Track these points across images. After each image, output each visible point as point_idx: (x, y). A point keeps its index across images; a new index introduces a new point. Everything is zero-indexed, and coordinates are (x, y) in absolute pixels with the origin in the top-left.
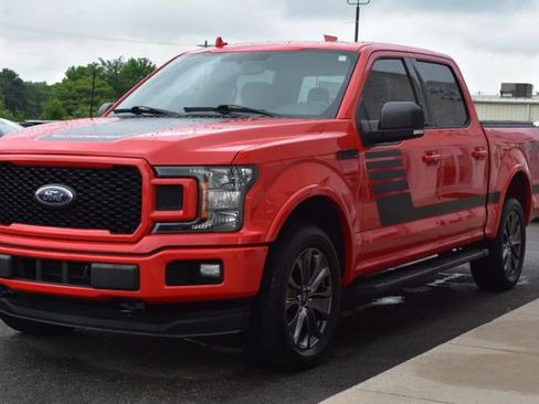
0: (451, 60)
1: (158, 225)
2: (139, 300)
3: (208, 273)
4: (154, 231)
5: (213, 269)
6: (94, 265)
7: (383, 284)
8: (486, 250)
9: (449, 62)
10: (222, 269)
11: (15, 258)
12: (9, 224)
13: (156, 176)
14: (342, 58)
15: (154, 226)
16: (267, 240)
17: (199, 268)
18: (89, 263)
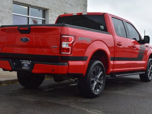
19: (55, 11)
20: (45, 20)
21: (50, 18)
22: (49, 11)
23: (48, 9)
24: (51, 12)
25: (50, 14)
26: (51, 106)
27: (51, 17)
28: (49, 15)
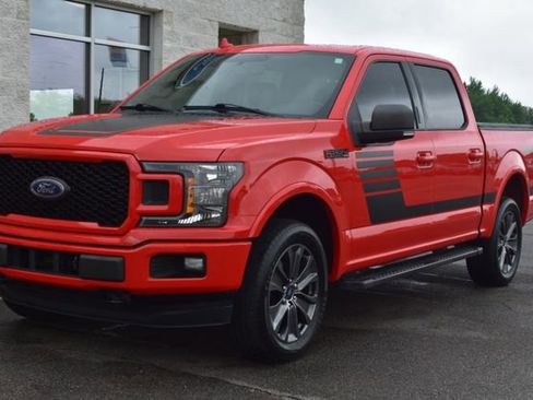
0: (451, 65)
1: (144, 218)
2: (125, 291)
3: (192, 266)
4: (141, 225)
5: (197, 263)
6: (82, 256)
7: (371, 281)
8: (480, 249)
9: (448, 67)
10: (204, 263)
11: (10, 247)
12: (6, 214)
13: (144, 171)
14: (339, 61)
15: (141, 220)
16: (251, 236)
17: (183, 261)
18: (78, 254)
19: (184, 18)
20: (148, 52)
21: (167, 44)
22: (165, 20)
23: (161, 11)
24: (170, 23)
25: (166, 28)
26: (160, 383)
27: (172, 41)
28: (164, 35)
